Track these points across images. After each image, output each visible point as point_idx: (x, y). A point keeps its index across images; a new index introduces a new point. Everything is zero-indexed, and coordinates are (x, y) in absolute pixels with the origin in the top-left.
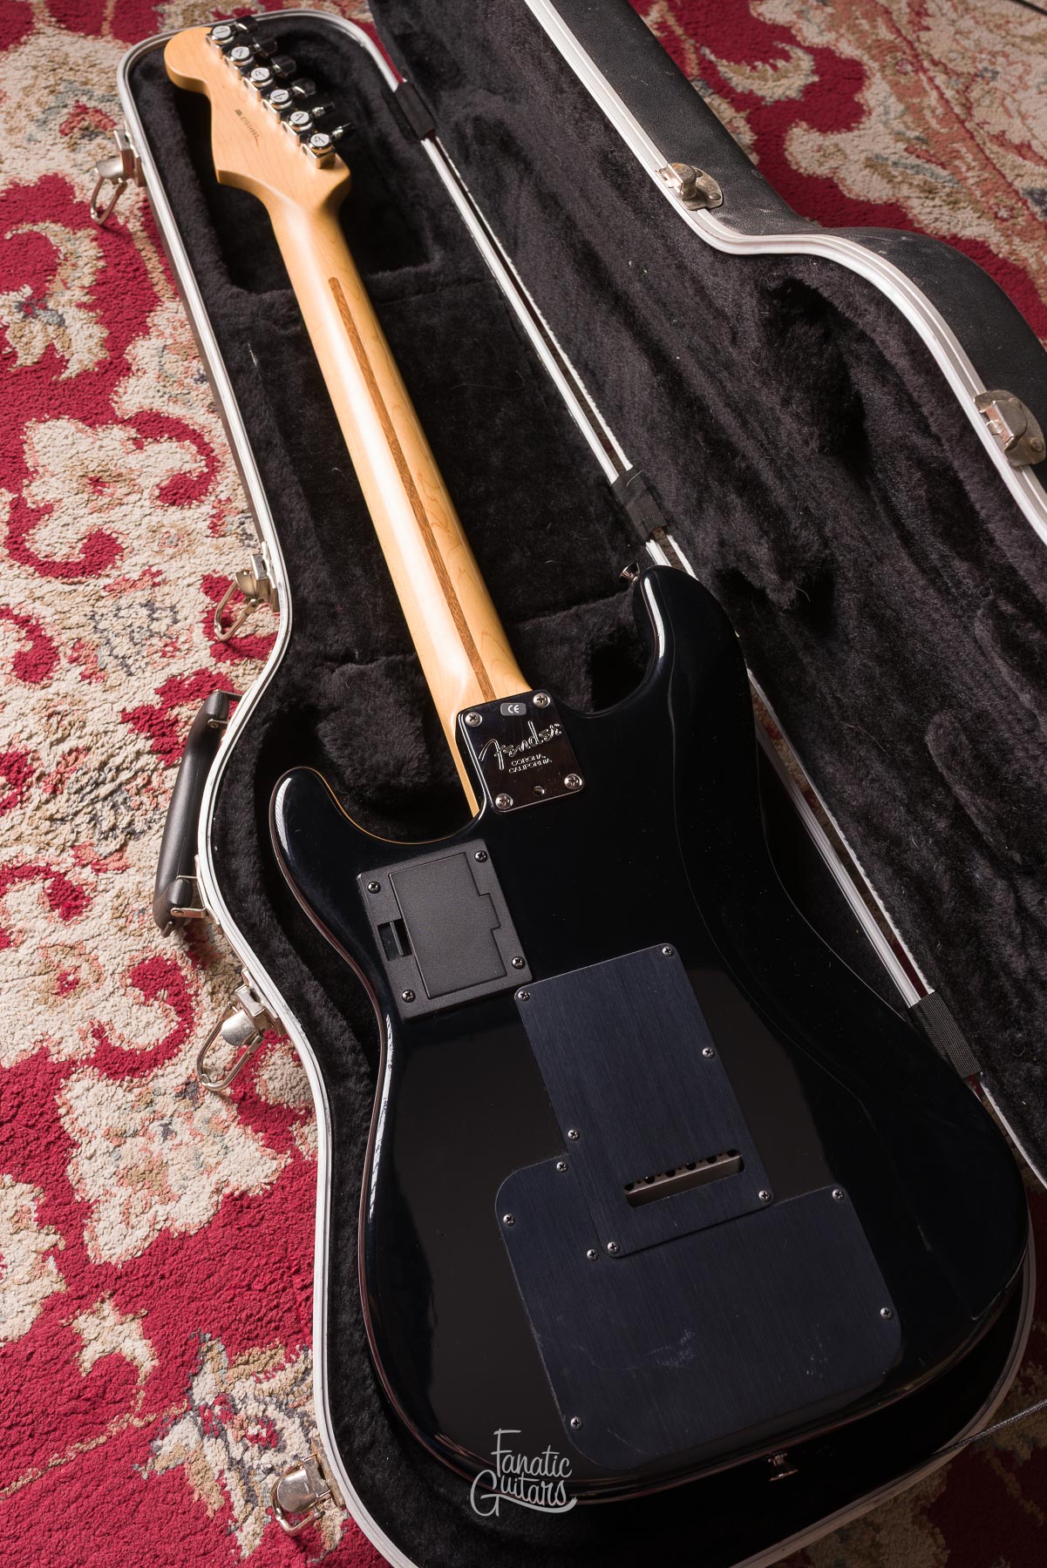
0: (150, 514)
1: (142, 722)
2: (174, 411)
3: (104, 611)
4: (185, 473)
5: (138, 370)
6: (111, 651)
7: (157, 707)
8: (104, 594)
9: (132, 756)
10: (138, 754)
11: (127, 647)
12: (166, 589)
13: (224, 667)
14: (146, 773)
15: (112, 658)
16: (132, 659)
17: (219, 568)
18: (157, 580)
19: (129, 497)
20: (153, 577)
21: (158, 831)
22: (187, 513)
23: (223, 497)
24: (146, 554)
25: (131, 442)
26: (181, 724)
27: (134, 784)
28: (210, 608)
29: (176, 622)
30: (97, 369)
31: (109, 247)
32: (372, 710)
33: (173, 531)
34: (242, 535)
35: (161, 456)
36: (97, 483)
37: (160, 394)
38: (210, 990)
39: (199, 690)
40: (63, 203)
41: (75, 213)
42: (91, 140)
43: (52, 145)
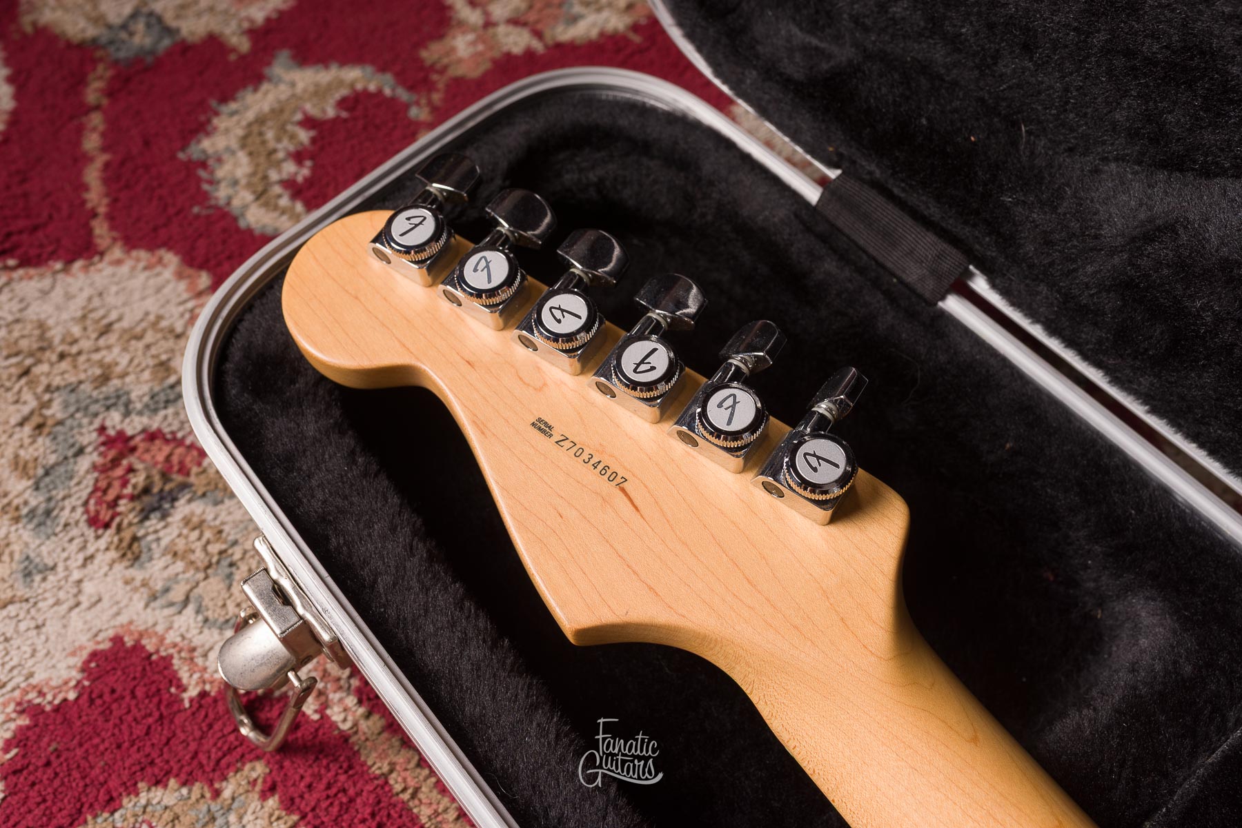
40: (161, 717)
41: (198, 734)
42: (164, 516)
43: (84, 565)
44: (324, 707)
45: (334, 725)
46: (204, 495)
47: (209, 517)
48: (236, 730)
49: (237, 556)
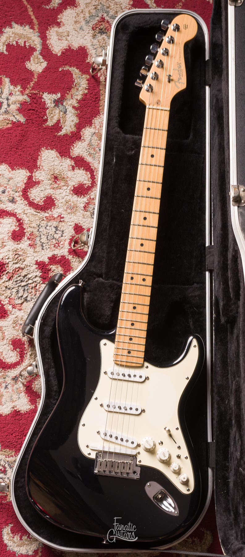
0: (68, 196)
1: (41, 266)
2: (89, 159)
3: (43, 225)
4: (84, 184)
5: (83, 139)
6: (40, 240)
7: (47, 263)
8: (45, 219)
9: (34, 276)
10: (36, 276)
11: (45, 240)
12: (63, 224)
13: (70, 257)
14: (36, 283)
15: (40, 242)
16: (45, 244)
17: (81, 223)
18: (62, 220)
19: (64, 187)
20: (61, 218)
21: (33, 302)
22: (79, 199)
23: (92, 197)
24: (62, 210)
25: (71, 167)
26: (51, 271)
27: (32, 285)
28: (73, 236)
29: (62, 236)
30: (70, 135)
31: (91, 85)
32: (101, 296)
33: (72, 204)
34: (92, 213)
35: (79, 175)
36: (56, 178)
37: (87, 151)
38: (30, 354)
39: (60, 262)
40: (82, 61)
41: (85, 67)
42: (101, 35)
43: (87, 33)
44: (101, 76)
45: (100, 79)
46: (108, 36)
47: (106, 40)
48: (89, 70)
49: (105, 48)
